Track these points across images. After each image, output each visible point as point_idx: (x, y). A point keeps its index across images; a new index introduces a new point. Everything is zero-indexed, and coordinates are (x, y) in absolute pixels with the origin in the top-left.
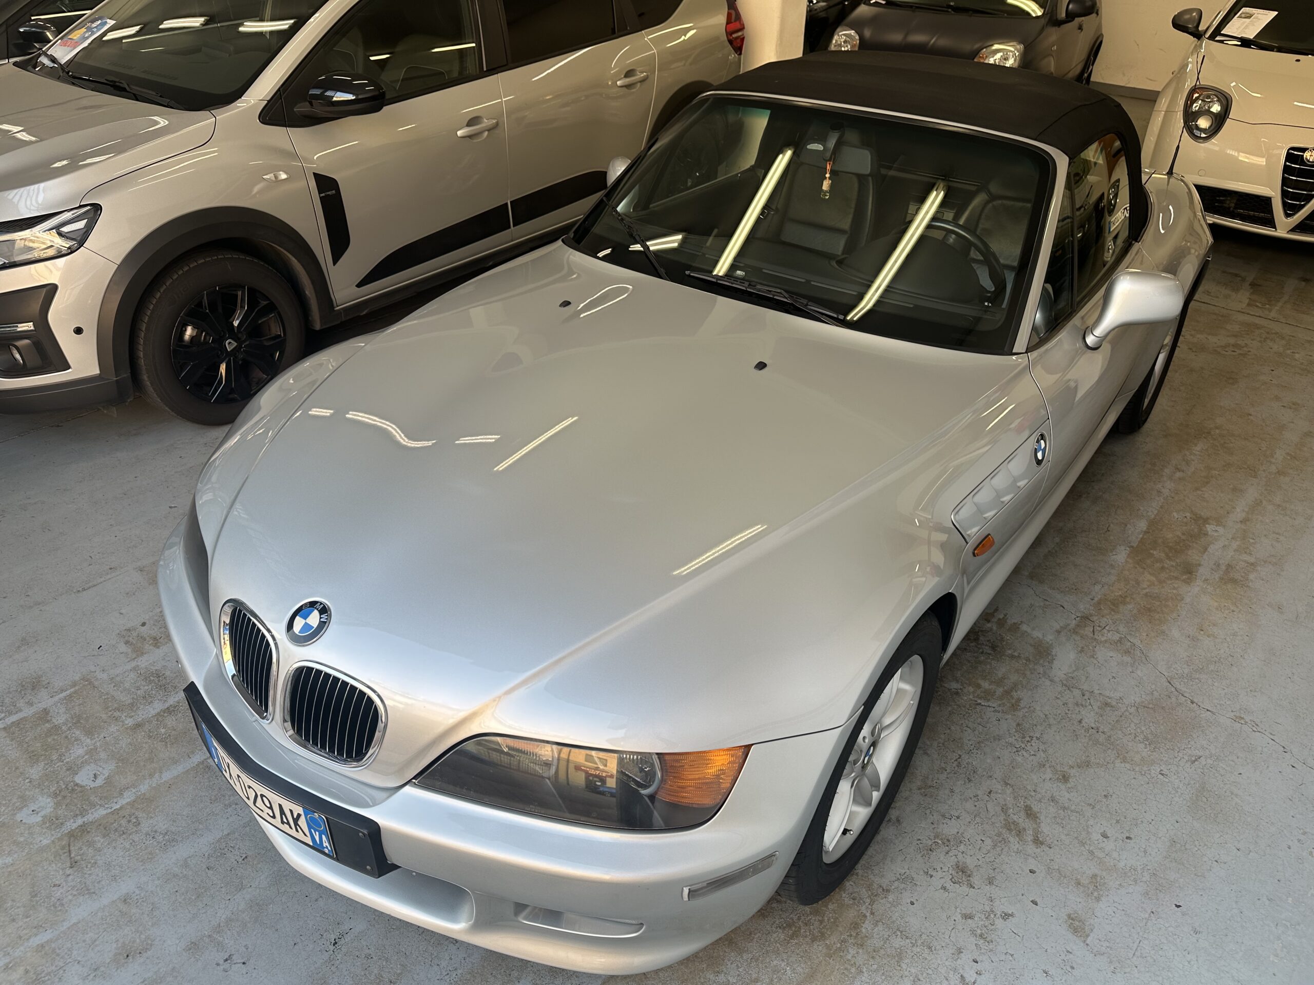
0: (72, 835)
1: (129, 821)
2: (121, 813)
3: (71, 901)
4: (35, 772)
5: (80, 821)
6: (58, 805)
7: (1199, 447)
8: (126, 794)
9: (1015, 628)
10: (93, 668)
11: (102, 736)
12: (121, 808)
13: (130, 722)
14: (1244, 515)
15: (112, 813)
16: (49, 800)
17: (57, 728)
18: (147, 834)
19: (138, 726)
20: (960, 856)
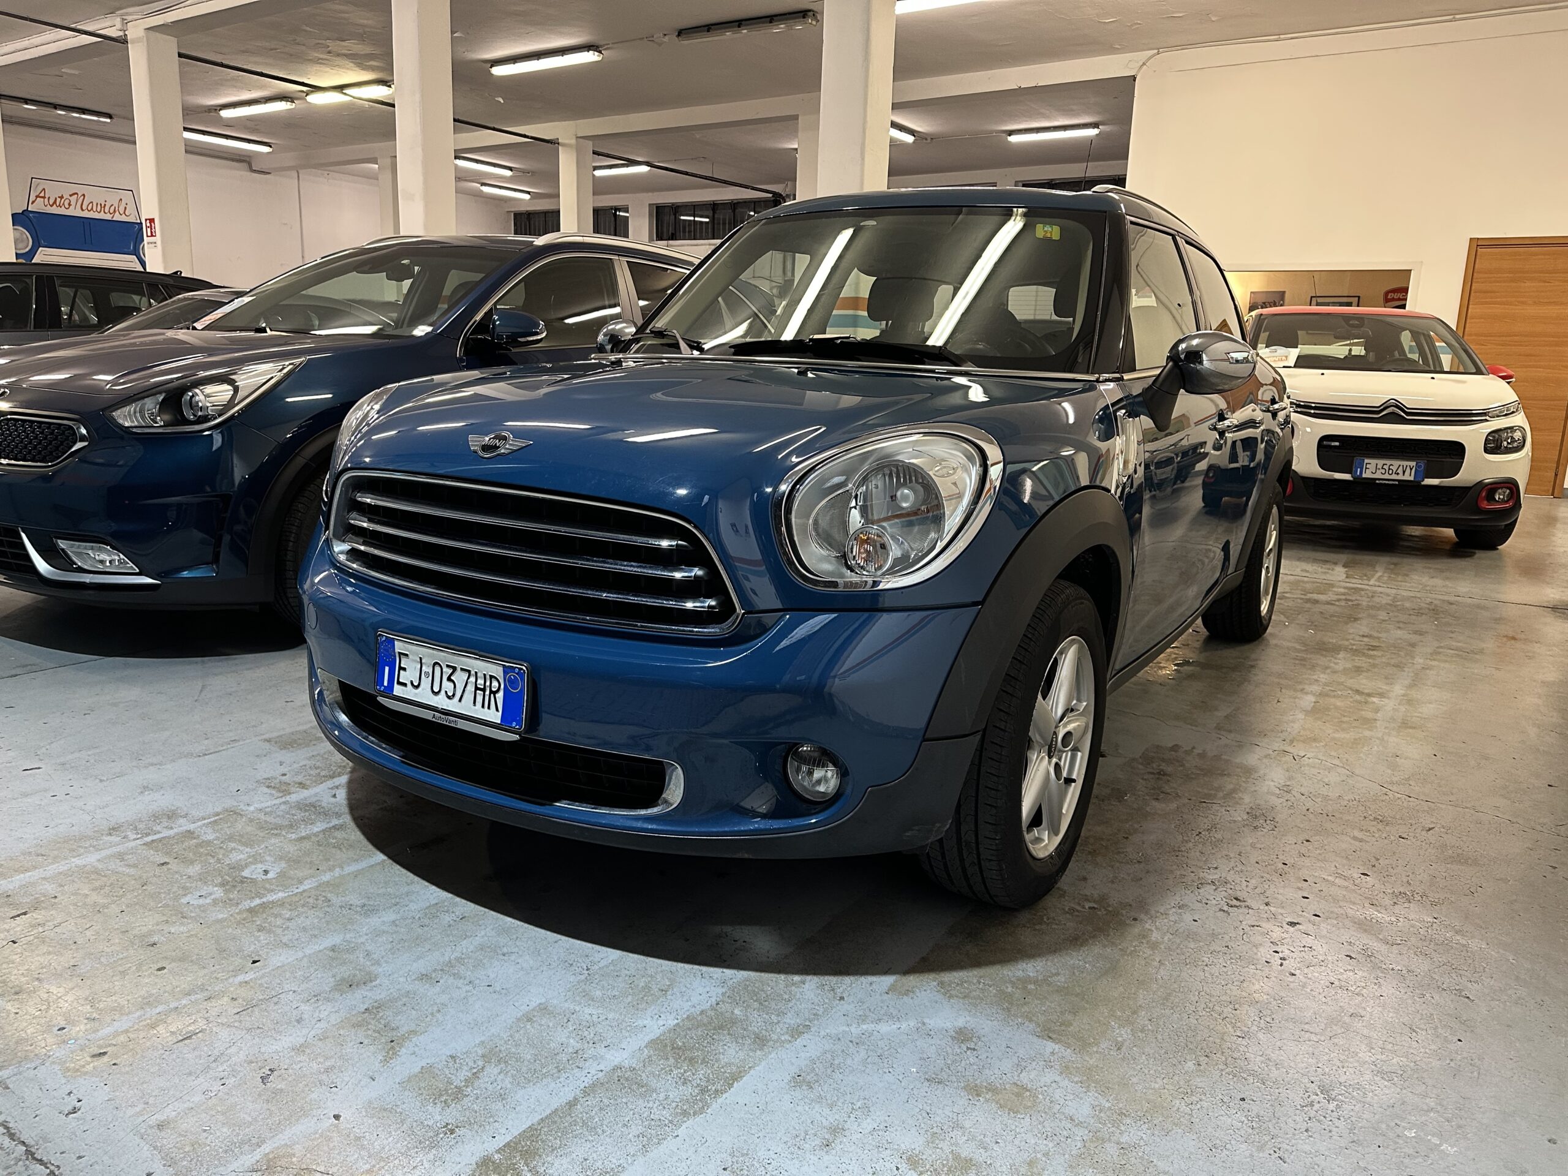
0: (251, 910)
1: (317, 900)
2: (304, 895)
3: (267, 953)
4: (194, 870)
5: (257, 901)
6: (226, 891)
7: (1342, 655)
8: (305, 883)
9: (1217, 758)
10: (235, 804)
11: (263, 846)
12: (304, 891)
13: (294, 836)
14: (1403, 692)
15: (296, 895)
16: (216, 889)
17: (209, 843)
18: (341, 907)
19: (302, 838)
20: (1231, 892)
